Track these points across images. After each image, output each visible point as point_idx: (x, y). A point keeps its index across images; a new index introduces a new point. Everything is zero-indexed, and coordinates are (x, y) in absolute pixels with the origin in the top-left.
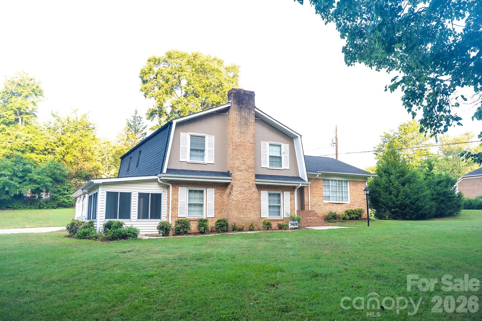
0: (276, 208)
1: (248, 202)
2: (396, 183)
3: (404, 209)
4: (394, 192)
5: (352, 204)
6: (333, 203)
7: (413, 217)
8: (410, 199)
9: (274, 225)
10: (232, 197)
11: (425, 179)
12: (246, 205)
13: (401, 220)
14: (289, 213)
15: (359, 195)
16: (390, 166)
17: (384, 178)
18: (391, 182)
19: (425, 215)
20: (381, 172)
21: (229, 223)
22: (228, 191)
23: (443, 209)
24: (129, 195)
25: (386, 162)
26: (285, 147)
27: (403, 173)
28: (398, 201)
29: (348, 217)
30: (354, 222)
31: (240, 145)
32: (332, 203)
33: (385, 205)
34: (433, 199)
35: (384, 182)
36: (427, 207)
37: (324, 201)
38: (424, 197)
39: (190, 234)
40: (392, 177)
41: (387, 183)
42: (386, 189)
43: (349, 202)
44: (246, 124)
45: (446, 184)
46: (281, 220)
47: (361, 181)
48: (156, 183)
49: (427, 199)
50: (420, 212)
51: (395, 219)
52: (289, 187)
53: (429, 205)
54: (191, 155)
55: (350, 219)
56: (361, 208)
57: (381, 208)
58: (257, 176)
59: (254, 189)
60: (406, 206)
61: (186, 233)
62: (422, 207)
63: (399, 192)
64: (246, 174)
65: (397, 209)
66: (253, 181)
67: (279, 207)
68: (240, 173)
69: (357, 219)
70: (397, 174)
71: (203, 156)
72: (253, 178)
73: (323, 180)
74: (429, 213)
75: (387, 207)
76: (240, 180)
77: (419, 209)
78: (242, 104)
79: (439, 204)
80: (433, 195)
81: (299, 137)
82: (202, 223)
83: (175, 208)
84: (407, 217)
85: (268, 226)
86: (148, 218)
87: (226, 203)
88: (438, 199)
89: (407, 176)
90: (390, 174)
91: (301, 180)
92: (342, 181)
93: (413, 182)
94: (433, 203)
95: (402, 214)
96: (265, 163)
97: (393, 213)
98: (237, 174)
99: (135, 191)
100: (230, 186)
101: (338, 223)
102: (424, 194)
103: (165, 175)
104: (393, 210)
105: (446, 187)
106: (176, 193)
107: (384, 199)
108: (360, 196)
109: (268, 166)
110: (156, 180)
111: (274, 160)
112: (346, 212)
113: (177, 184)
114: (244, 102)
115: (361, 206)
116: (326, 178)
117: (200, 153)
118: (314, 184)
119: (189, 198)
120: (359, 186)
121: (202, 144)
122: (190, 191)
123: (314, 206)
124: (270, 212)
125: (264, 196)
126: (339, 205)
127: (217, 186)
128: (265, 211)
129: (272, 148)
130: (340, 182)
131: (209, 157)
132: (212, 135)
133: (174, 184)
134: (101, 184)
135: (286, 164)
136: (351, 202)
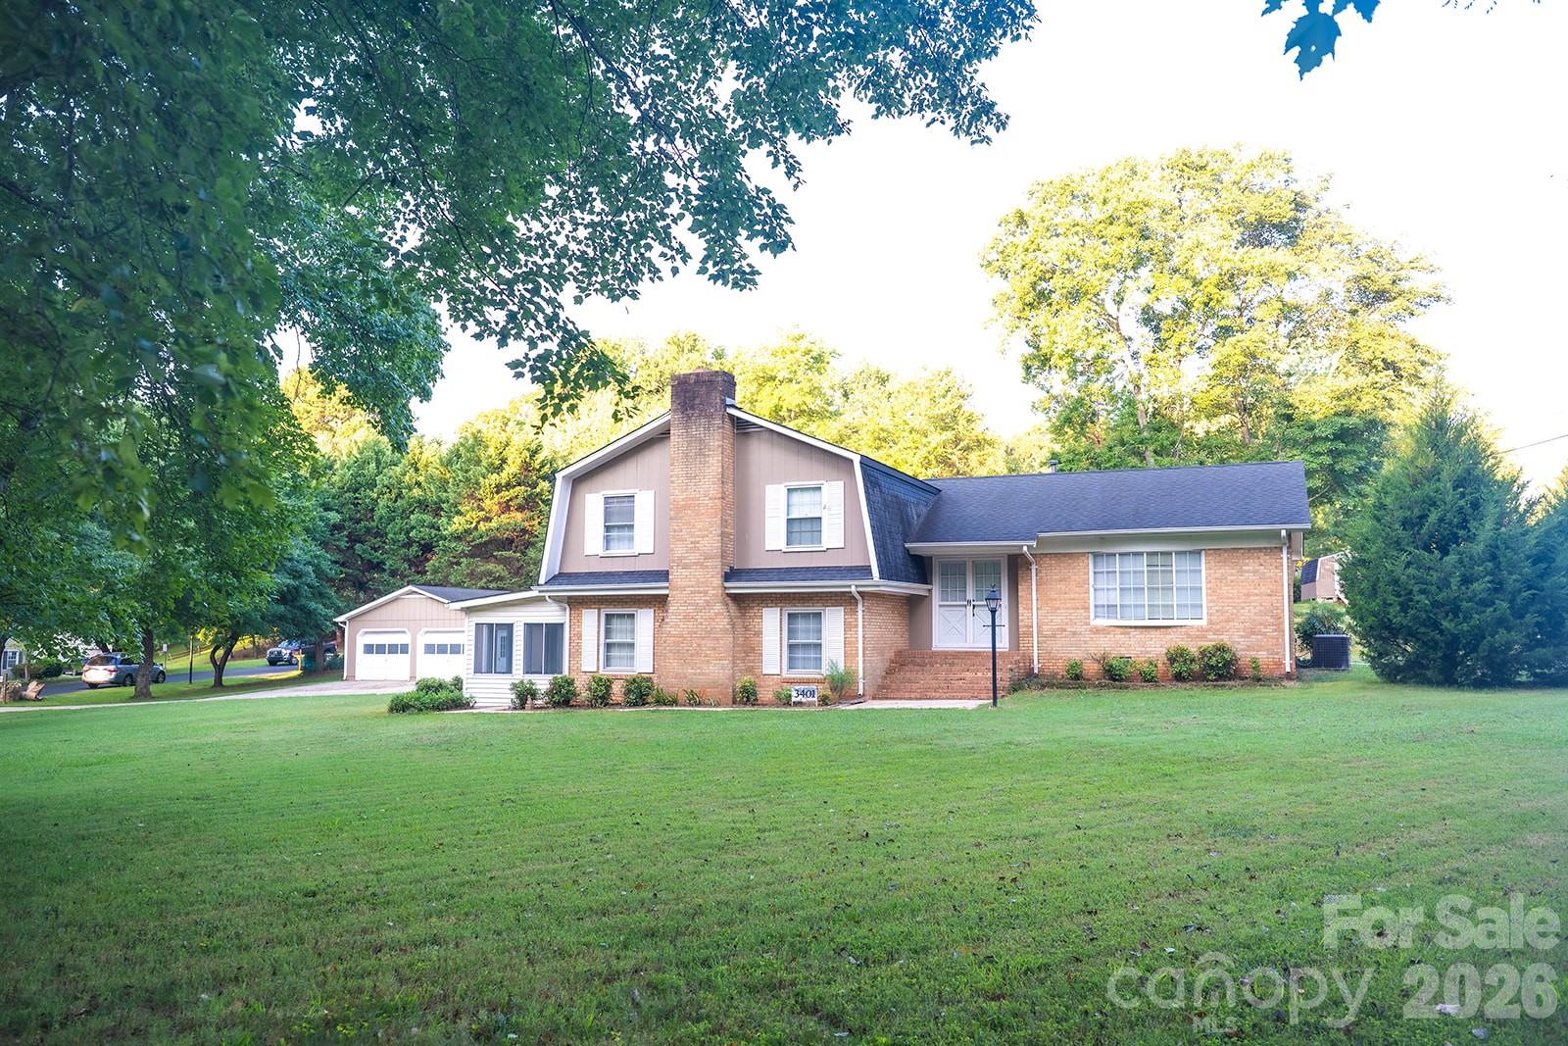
0: (812, 650)
1: (703, 638)
5: (1215, 626)
6: (1131, 627)
12: (699, 645)
14: (840, 661)
15: (1248, 595)
22: (668, 613)
24: (510, 627)
26: (833, 489)
31: (685, 507)
32: (1126, 627)
37: (1094, 622)
43: (1200, 622)
44: (701, 453)
46: (818, 681)
47: (1260, 550)
54: (604, 540)
58: (750, 574)
61: (607, 702)
64: (699, 573)
66: (715, 587)
67: (819, 647)
68: (686, 572)
71: (631, 539)
76: (684, 589)
78: (692, 408)
83: (578, 653)
86: (541, 673)
91: (866, 575)
96: (776, 539)
98: (678, 574)
99: (519, 619)
100: (669, 604)
106: (580, 621)
108: (1252, 598)
109: (781, 545)
113: (581, 603)
114: (697, 401)
115: (1259, 633)
116: (1101, 548)
117: (626, 533)
118: (1055, 572)
119: (608, 632)
120: (1251, 565)
121: (631, 514)
122: (609, 617)
123: (1054, 636)
124: (791, 659)
125: (771, 623)
126: (1154, 633)
127: (659, 602)
128: (773, 658)
129: (796, 497)
130: (1159, 560)
131: (643, 540)
132: (648, 489)
133: (576, 603)
134: (468, 610)
135: (832, 536)
136: (1210, 622)
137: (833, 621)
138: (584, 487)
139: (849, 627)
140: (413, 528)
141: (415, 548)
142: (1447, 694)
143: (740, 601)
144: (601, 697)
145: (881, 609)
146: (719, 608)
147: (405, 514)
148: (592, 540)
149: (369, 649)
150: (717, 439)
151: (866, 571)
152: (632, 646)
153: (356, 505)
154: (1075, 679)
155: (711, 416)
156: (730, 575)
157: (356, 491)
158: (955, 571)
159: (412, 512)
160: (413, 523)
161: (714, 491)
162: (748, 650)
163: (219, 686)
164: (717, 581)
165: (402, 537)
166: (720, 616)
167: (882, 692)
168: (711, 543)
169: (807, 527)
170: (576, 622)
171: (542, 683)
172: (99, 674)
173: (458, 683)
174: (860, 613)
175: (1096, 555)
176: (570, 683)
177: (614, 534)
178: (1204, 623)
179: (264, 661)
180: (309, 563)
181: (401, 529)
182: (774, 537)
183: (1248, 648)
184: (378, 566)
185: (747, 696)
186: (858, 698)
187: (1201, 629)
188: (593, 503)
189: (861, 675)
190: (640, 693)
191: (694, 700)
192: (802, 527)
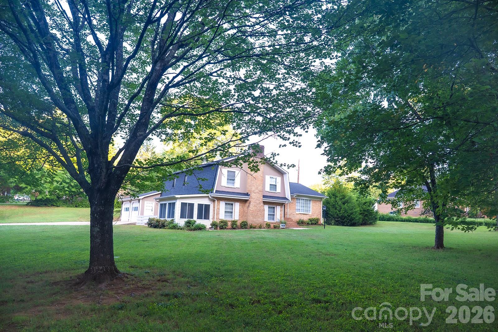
0: (272, 216)
2: (340, 203)
3: (344, 219)
4: (338, 208)
5: (313, 214)
6: (302, 214)
7: (348, 224)
8: (347, 213)
9: (272, 226)
10: (250, 208)
11: (357, 201)
12: (257, 213)
13: (340, 226)
14: (279, 219)
15: (317, 209)
16: (336, 192)
17: (333, 199)
18: (336, 202)
19: (356, 223)
20: (331, 195)
21: (249, 224)
22: (247, 204)
23: (366, 220)
24: (193, 205)
25: (334, 189)
26: (279, 179)
27: (344, 197)
28: (340, 214)
29: (310, 223)
30: (314, 226)
33: (332, 216)
34: (361, 214)
35: (333, 202)
36: (357, 218)
37: (297, 212)
38: (356, 212)
39: (228, 229)
40: (337, 199)
41: (334, 202)
42: (334, 206)
43: (311, 213)
45: (369, 204)
46: (275, 223)
47: (319, 201)
48: (207, 198)
49: (358, 214)
50: (353, 221)
51: (338, 225)
52: (280, 203)
53: (359, 217)
54: (227, 182)
55: (311, 224)
56: (318, 217)
57: (330, 218)
58: (264, 196)
59: (262, 204)
60: (345, 217)
61: (226, 228)
62: (354, 218)
63: (341, 208)
64: (258, 195)
65: (339, 219)
66: (262, 199)
67: (274, 215)
68: (255, 194)
69: (315, 224)
70: (340, 197)
71: (234, 183)
72: (262, 197)
73: (297, 199)
74: (358, 222)
75: (333, 217)
77: (352, 219)
79: (364, 217)
80: (361, 211)
81: (287, 173)
82: (234, 222)
83: (218, 214)
84: (345, 224)
85: (268, 226)
86: (202, 219)
87: (246, 212)
88: (364, 213)
89: (346, 198)
90: (336, 197)
91: (287, 199)
92: (307, 200)
93: (349, 202)
94: (361, 216)
95: (342, 222)
96: (267, 188)
97: (337, 221)
98: (253, 195)
99: (196, 203)
100: (248, 202)
101: (305, 226)
102: (356, 210)
103: (214, 194)
104: (336, 219)
105: (369, 206)
106: (218, 205)
107: (331, 212)
109: (269, 190)
110: (208, 197)
111: (272, 187)
112: (309, 219)
113: (220, 199)
116: (298, 197)
117: (232, 181)
120: (317, 203)
121: (234, 176)
122: (226, 204)
123: (290, 215)
124: (269, 218)
125: (266, 208)
126: (305, 215)
127: (241, 201)
129: (272, 179)
133: (218, 199)
134: (179, 198)
135: (279, 190)
137: (278, 208)
139: (281, 211)
151: (285, 198)
174: (283, 208)
177: (229, 181)
187: (311, 215)
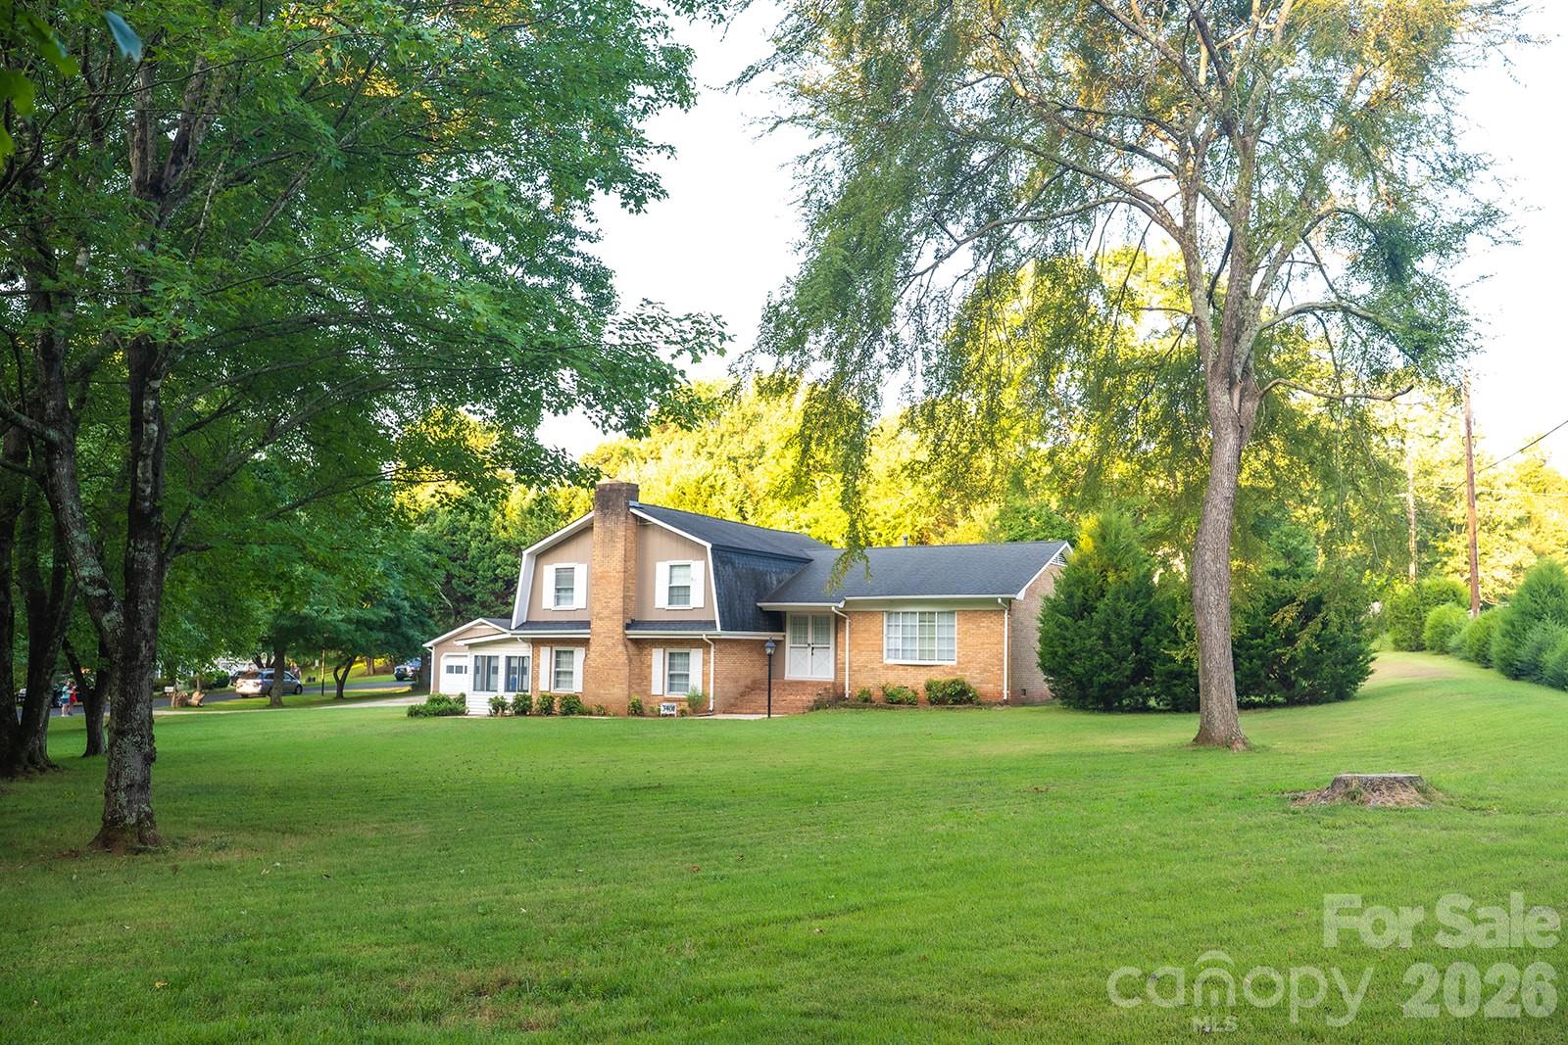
5: (961, 666)
6: (907, 665)
10: (589, 662)
14: (699, 686)
15: (983, 644)
21: (584, 703)
24: (497, 658)
26: (698, 567)
31: (601, 578)
37: (887, 661)
39: (554, 715)
44: (612, 540)
47: (991, 611)
54: (558, 598)
56: (986, 676)
66: (619, 634)
67: (686, 676)
71: (572, 598)
73: (888, 613)
76: (600, 634)
78: (607, 508)
82: (569, 700)
83: (536, 678)
85: (635, 708)
96: (662, 601)
98: (598, 623)
99: (502, 653)
106: (541, 656)
108: (985, 646)
113: (543, 643)
114: (611, 504)
115: (989, 671)
116: (891, 608)
117: (569, 594)
118: (862, 624)
119: (558, 664)
120: (985, 622)
121: (572, 580)
122: (558, 653)
123: (859, 670)
124: (671, 685)
125: (657, 658)
126: (923, 670)
127: (584, 643)
128: (658, 684)
129: (676, 571)
130: (927, 617)
131: (579, 600)
132: (583, 562)
133: (536, 643)
134: (471, 646)
135: (697, 599)
136: (959, 663)
137: (696, 656)
138: (543, 561)
139: (706, 662)
140: (499, 566)
141: (500, 583)
142: (1085, 717)
143: (638, 643)
144: (547, 709)
145: (735, 650)
146: (621, 648)
147: (493, 554)
148: (548, 599)
149: (450, 669)
150: (621, 530)
151: (711, 624)
152: (571, 673)
153: (452, 545)
154: (865, 701)
155: (618, 514)
156: (630, 625)
157: (454, 534)
158: (801, 621)
159: (498, 553)
160: (498, 562)
161: (620, 567)
162: (639, 677)
163: (340, 698)
164: (620, 630)
165: (490, 574)
166: (620, 655)
167: (730, 708)
168: (617, 603)
169: (682, 592)
170: (536, 655)
171: (510, 698)
172: (248, 686)
173: (462, 699)
174: (712, 654)
175: (890, 614)
176: (530, 698)
177: (562, 594)
178: (954, 663)
179: (392, 677)
180: (406, 598)
181: (489, 567)
182: (661, 599)
183: (982, 682)
184: (470, 599)
185: (637, 710)
186: (708, 712)
187: (952, 667)
188: (549, 572)
189: (712, 695)
190: (571, 707)
191: (602, 711)
192: (678, 593)
